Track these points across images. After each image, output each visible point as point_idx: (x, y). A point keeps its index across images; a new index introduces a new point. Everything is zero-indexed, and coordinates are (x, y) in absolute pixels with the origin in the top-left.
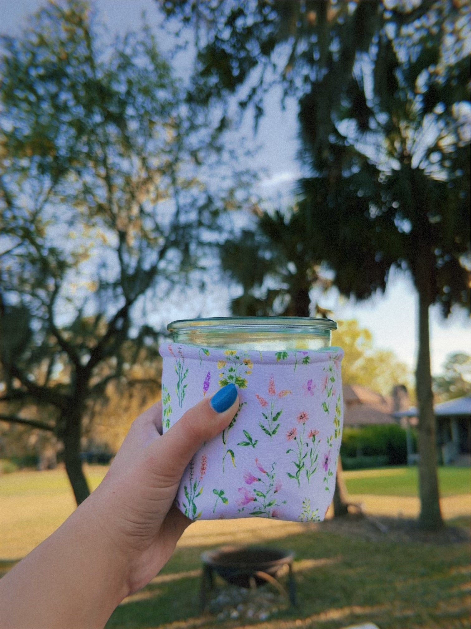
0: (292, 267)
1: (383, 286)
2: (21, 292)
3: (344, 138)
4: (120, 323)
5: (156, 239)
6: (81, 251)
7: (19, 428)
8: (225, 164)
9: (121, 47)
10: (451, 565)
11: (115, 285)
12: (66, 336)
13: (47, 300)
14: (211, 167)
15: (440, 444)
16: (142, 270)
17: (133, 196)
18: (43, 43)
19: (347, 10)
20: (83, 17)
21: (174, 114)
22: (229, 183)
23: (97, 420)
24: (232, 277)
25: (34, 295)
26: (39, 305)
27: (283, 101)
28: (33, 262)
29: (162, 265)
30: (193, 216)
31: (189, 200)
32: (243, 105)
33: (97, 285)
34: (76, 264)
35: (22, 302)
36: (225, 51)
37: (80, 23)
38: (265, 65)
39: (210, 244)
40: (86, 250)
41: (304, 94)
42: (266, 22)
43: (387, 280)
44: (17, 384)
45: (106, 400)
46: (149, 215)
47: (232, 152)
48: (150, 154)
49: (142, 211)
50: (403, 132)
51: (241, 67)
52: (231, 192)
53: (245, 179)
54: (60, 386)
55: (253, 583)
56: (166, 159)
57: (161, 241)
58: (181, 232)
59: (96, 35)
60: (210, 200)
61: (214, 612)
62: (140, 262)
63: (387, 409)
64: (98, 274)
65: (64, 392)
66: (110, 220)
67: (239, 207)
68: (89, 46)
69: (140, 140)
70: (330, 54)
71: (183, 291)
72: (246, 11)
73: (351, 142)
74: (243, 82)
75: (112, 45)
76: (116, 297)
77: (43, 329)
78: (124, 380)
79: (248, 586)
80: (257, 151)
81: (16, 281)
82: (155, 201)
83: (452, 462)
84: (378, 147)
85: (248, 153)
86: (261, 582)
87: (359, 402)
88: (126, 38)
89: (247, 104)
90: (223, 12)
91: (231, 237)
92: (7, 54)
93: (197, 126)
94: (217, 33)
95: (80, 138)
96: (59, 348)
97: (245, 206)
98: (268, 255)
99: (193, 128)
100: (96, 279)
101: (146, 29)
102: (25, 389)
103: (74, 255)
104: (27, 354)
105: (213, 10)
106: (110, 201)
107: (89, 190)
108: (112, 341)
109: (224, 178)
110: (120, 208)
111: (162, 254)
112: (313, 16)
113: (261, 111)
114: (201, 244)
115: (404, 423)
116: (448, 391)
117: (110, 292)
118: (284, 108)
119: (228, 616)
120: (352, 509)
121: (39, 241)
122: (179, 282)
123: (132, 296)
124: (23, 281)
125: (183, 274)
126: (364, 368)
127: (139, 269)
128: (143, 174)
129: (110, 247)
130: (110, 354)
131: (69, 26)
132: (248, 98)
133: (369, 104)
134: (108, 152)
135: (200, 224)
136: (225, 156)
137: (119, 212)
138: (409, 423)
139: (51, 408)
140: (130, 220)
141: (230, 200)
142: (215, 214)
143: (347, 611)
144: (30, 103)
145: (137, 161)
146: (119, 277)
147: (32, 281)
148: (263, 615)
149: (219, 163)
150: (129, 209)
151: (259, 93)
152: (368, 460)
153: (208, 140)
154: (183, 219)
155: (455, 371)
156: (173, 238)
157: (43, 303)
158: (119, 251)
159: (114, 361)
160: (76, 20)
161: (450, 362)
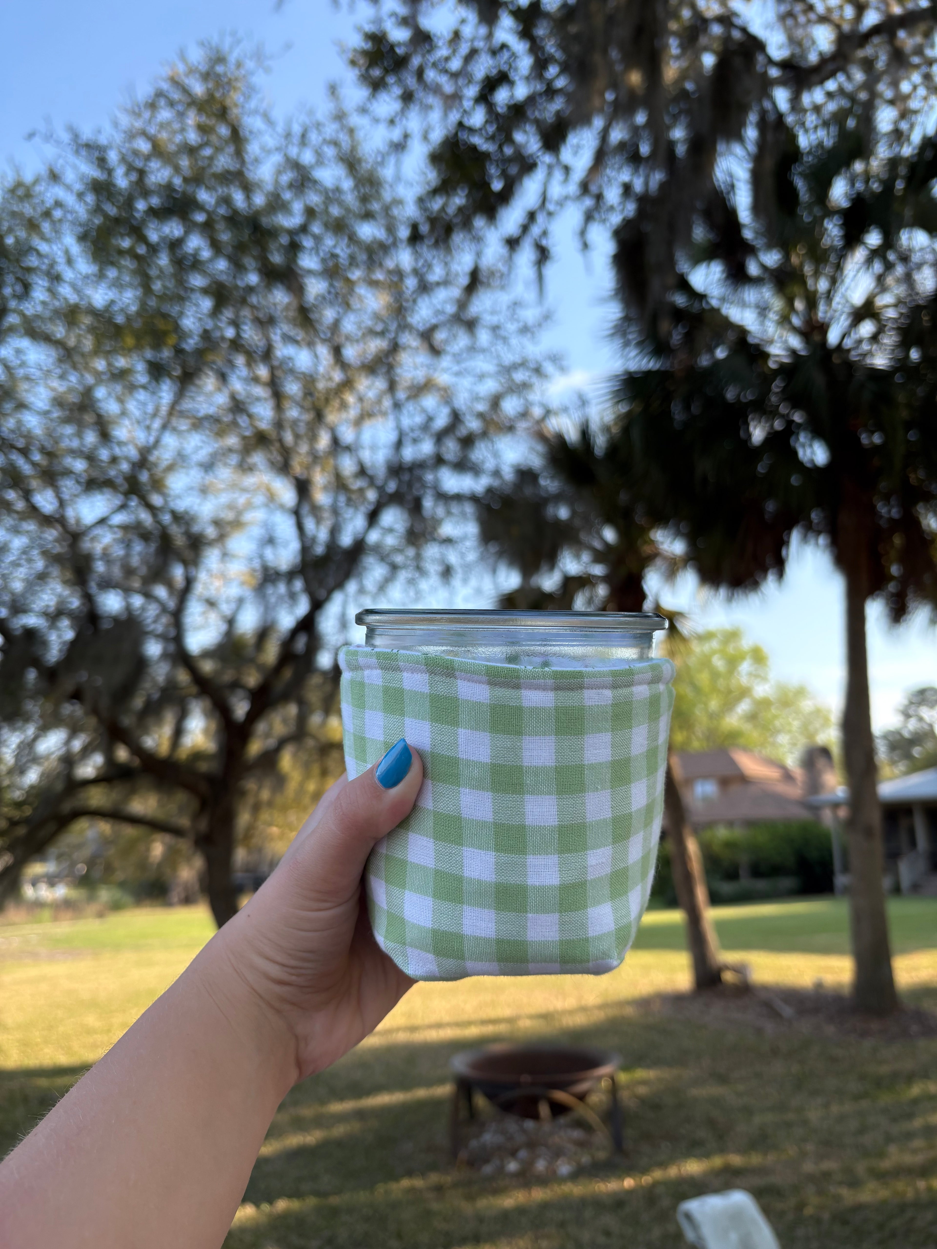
0: (609, 535)
1: (779, 565)
2: (127, 591)
3: (701, 297)
4: (301, 643)
5: (361, 491)
6: (229, 516)
7: (129, 831)
8: (483, 351)
9: (293, 151)
10: (910, 1078)
11: (291, 575)
12: (207, 667)
13: (172, 604)
14: (457, 358)
15: (893, 856)
16: (339, 547)
17: (319, 416)
18: (158, 151)
19: (701, 65)
20: (228, 102)
21: (390, 264)
22: (490, 386)
23: (265, 816)
24: (500, 554)
25: (148, 595)
26: (157, 612)
27: (583, 233)
28: (145, 536)
29: (373, 537)
30: (427, 448)
31: (419, 419)
32: (512, 243)
33: (259, 575)
34: (221, 538)
35: (128, 608)
36: (478, 148)
37: (223, 113)
38: (550, 167)
39: (458, 497)
40: (240, 513)
41: (624, 219)
42: (550, 92)
43: (787, 555)
44: (122, 754)
45: (280, 781)
46: (348, 449)
47: (495, 329)
48: (348, 338)
49: (335, 442)
50: (810, 282)
51: (504, 174)
52: (496, 402)
53: (519, 376)
54: (197, 756)
55: (544, 1110)
56: (376, 345)
57: (372, 495)
58: (406, 477)
59: (251, 132)
60: (456, 417)
61: (474, 1163)
62: (335, 531)
63: (795, 791)
64: (261, 557)
65: (204, 767)
66: (279, 458)
67: (511, 429)
68: (239, 153)
69: (329, 315)
70: (671, 145)
71: (411, 582)
72: (512, 75)
73: (714, 303)
74: (510, 201)
75: (278, 149)
76: (292, 596)
77: (165, 656)
78: (310, 743)
79: (535, 1116)
80: (540, 325)
81: (117, 572)
82: (358, 422)
83: (916, 888)
84: (763, 310)
85: (525, 330)
86: (559, 1109)
87: (743, 779)
88: (304, 136)
89: (521, 242)
90: (472, 78)
91: (496, 483)
92: (95, 173)
93: (431, 284)
94: (462, 117)
95: (221, 313)
96: (194, 689)
97: (522, 425)
98: (563, 513)
99: (424, 288)
100: (257, 564)
101: (340, 117)
102: (137, 762)
103: (217, 523)
104: (138, 702)
105: (455, 76)
106: (279, 424)
107: (241, 406)
108: (288, 674)
109: (481, 377)
110: (297, 437)
111: (373, 517)
112: (635, 78)
113: (546, 252)
114: (443, 497)
115: (827, 817)
116: (908, 756)
117: (282, 588)
118: (585, 246)
119: (501, 1170)
120: (728, 977)
121: (156, 500)
122: (405, 567)
123: (322, 593)
124: (129, 571)
125: (411, 552)
126: (752, 717)
127: (332, 545)
128: (338, 376)
129: (282, 507)
130: (285, 698)
131: (203, 119)
132: (520, 231)
133: (748, 234)
134: (273, 336)
135: (439, 461)
136: (484, 337)
137: (296, 444)
138: (836, 817)
139: (181, 797)
140: (315, 458)
141: (494, 417)
142: (468, 442)
143: (717, 1161)
144: (137, 257)
145: (324, 351)
146: (298, 559)
147: (144, 571)
148: (564, 1168)
149: (472, 349)
150: (313, 438)
151: (541, 218)
152: (761, 885)
153: (451, 309)
154: (409, 454)
155: (921, 719)
156: (392, 487)
157: (164, 609)
158: (297, 513)
159: (292, 710)
160: (216, 107)
161: (911, 703)
